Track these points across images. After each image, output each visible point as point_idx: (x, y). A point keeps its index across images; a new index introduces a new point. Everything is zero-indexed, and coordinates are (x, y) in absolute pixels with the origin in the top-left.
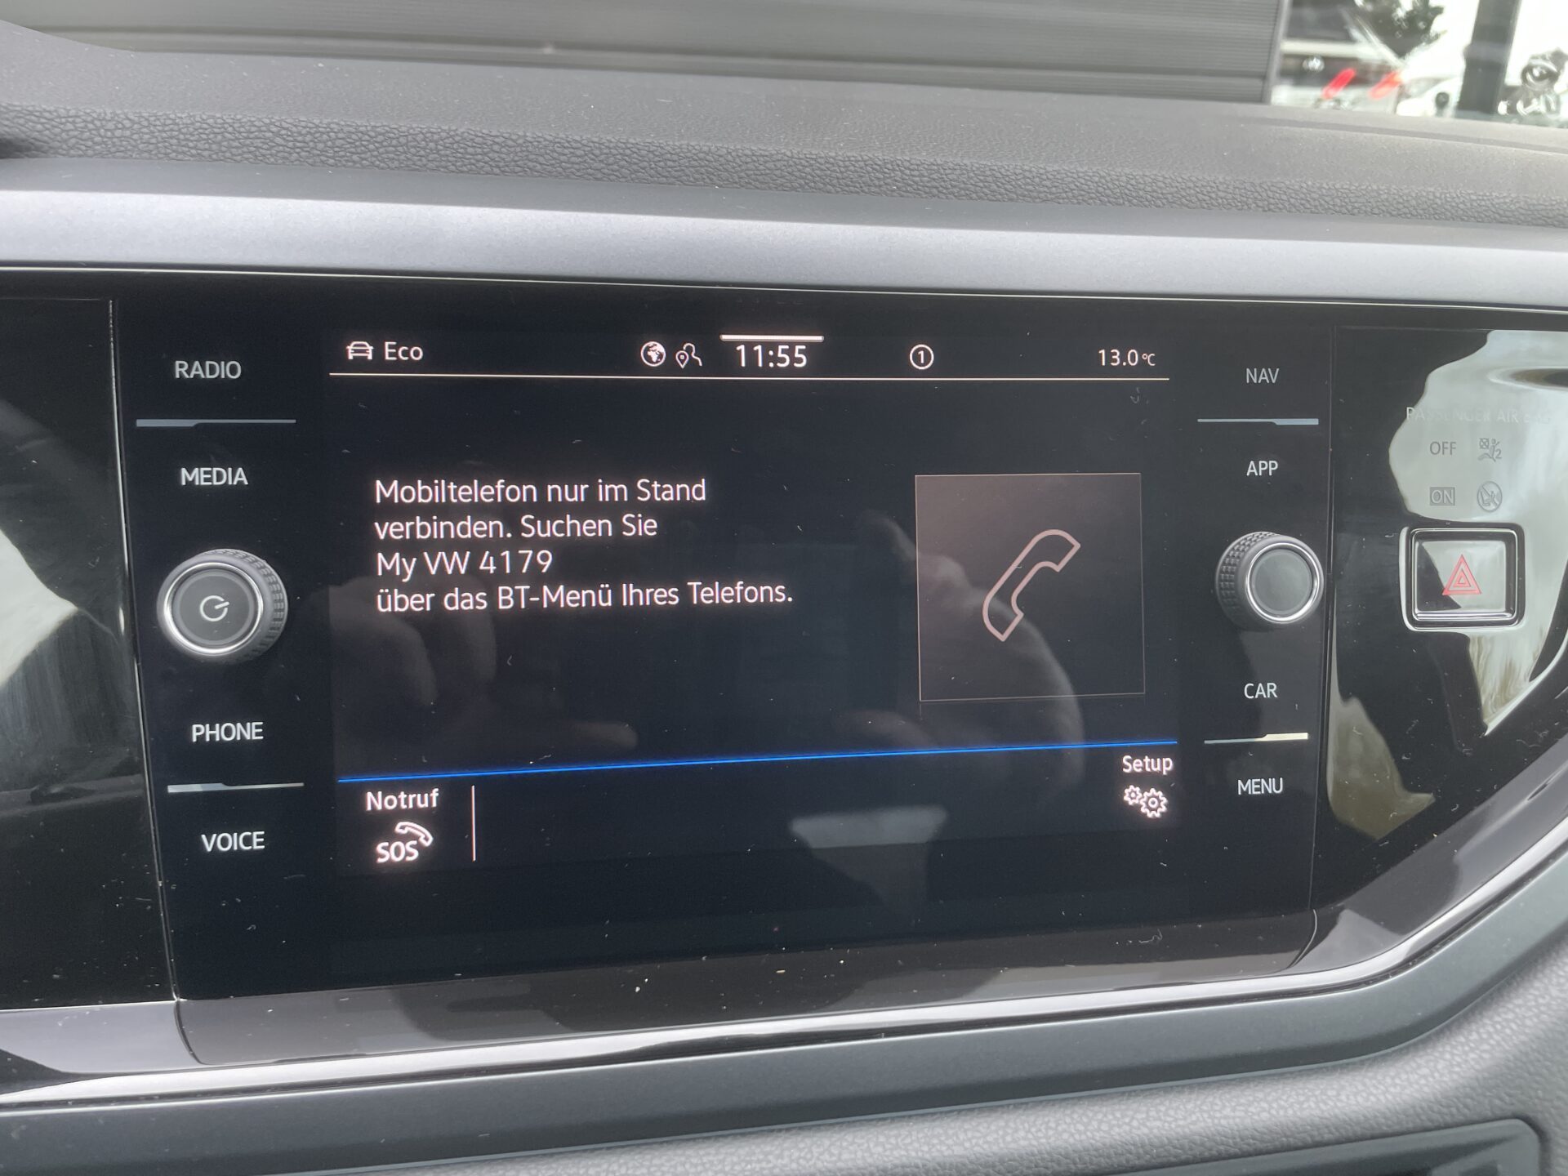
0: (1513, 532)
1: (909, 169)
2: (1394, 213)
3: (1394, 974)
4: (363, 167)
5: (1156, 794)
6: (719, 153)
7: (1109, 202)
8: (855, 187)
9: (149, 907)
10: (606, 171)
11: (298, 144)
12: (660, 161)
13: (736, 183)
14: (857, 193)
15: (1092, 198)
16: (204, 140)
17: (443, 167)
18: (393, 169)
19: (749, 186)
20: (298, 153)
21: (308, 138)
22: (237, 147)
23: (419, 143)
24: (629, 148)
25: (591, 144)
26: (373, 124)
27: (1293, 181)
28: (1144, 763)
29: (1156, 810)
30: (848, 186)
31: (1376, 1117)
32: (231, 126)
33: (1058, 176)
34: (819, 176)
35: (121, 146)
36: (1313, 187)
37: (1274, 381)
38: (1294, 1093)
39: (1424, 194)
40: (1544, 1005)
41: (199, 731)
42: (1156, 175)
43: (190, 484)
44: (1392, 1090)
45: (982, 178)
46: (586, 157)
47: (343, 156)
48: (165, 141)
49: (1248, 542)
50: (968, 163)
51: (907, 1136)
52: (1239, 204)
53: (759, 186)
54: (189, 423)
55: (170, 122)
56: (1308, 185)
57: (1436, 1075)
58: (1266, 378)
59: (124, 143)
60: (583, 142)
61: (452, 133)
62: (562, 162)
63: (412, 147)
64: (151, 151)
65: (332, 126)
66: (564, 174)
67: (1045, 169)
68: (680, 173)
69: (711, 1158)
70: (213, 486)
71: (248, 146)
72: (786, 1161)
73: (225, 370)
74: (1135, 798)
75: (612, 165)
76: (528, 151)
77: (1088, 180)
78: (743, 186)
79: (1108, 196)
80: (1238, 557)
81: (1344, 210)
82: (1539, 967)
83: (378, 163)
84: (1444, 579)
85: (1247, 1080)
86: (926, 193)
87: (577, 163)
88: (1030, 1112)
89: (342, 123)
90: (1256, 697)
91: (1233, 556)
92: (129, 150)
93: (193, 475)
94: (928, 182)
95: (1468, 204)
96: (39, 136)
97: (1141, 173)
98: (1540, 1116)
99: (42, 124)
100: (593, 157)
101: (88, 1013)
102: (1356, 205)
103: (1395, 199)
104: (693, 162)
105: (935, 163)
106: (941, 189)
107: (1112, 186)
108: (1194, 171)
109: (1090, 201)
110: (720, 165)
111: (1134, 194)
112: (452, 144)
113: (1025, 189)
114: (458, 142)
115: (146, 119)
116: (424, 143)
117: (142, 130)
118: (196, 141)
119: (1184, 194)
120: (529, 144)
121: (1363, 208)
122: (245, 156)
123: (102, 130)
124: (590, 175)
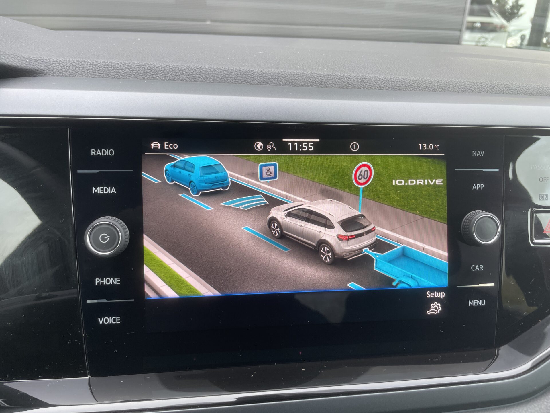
1: (350, 79)
2: (525, 93)
3: (526, 373)
4: (157, 80)
6: (282, 73)
7: (422, 90)
8: (330, 85)
9: (80, 344)
10: (242, 80)
11: (134, 72)
12: (261, 77)
13: (288, 84)
14: (331, 87)
16: (101, 70)
17: (185, 79)
18: (167, 80)
19: (293, 85)
20: (134, 75)
21: (138, 69)
22: (113, 73)
23: (176, 71)
24: (250, 72)
25: (237, 71)
26: (160, 64)
27: (488, 82)
30: (328, 85)
32: (110, 65)
33: (404, 81)
34: (318, 81)
36: (496, 84)
37: (482, 155)
39: (536, 86)
41: (98, 281)
42: (439, 80)
43: (96, 193)
45: (376, 81)
46: (235, 76)
47: (150, 76)
48: (88, 71)
49: (473, 214)
50: (371, 76)
52: (469, 90)
53: (296, 85)
54: (96, 171)
55: (89, 64)
56: (494, 83)
58: (480, 154)
59: (73, 71)
60: (234, 70)
61: (188, 67)
62: (227, 77)
63: (174, 72)
64: (83, 74)
65: (146, 65)
66: (227, 82)
67: (399, 78)
68: (268, 81)
70: (104, 194)
71: (116, 72)
73: (109, 153)
75: (244, 78)
76: (215, 73)
77: (414, 82)
78: (291, 85)
79: (421, 88)
80: (470, 220)
81: (507, 92)
83: (162, 78)
84: (544, 227)
86: (356, 87)
87: (232, 78)
89: (150, 64)
91: (468, 219)
92: (75, 74)
93: (97, 190)
94: (357, 83)
96: (43, 69)
97: (433, 79)
100: (238, 75)
102: (511, 90)
103: (525, 88)
104: (273, 77)
105: (359, 76)
106: (361, 86)
107: (423, 84)
108: (452, 79)
109: (415, 90)
110: (283, 78)
111: (431, 87)
112: (188, 71)
113: (392, 86)
114: (190, 70)
115: (81, 63)
116: (178, 71)
117: (79, 67)
118: (98, 70)
119: (449, 87)
120: (215, 71)
121: (514, 91)
122: (116, 76)
123: (65, 67)
124: (236, 82)
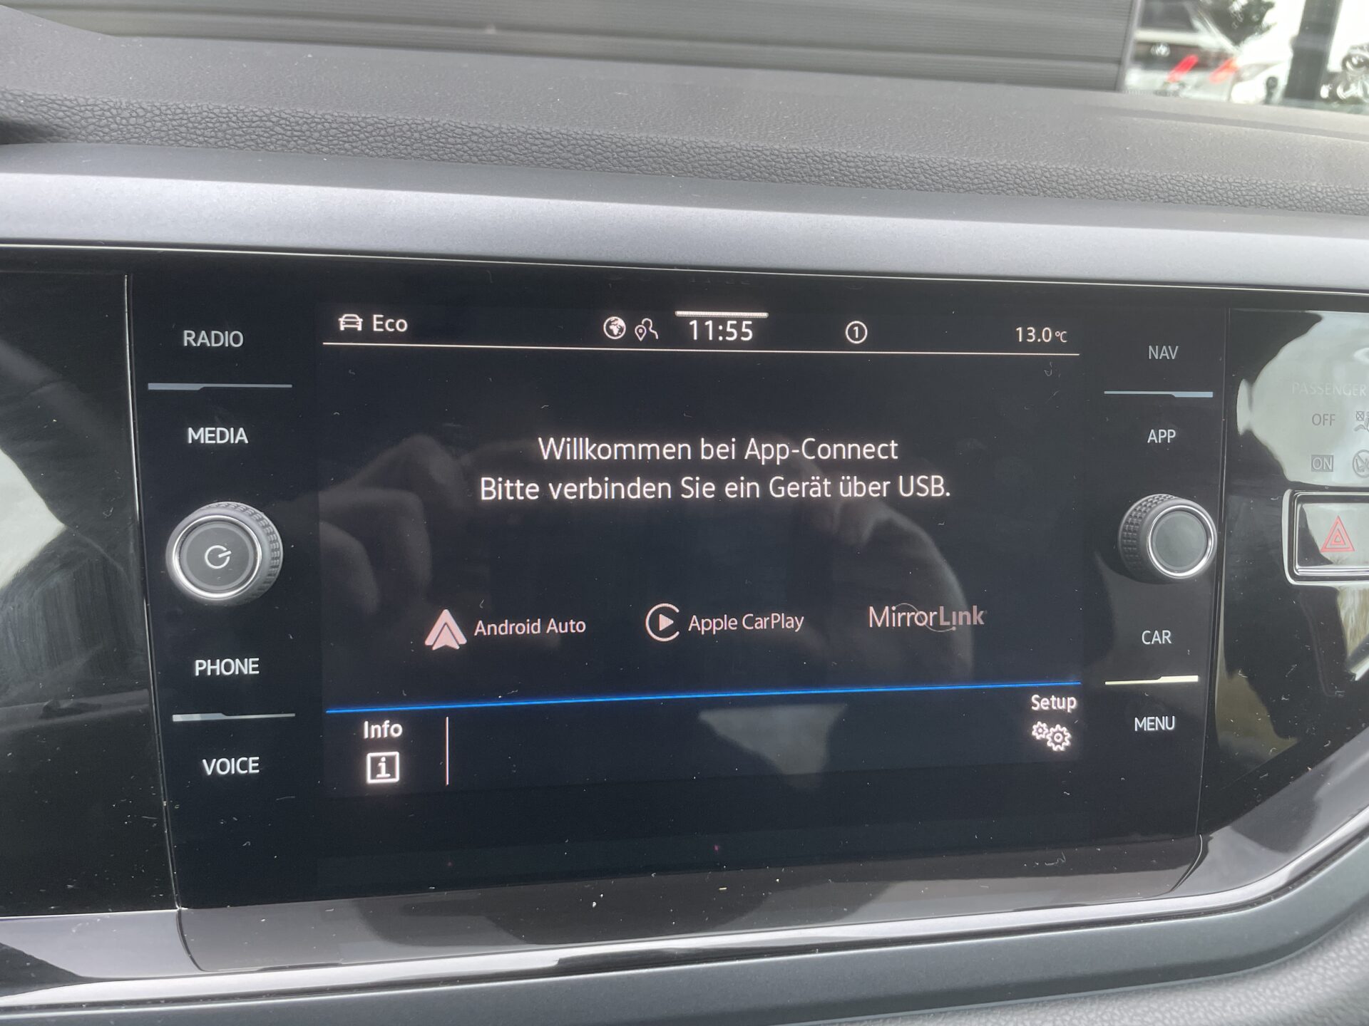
1: (846, 161)
2: (1281, 205)
3: (1276, 897)
4: (355, 155)
5: (1061, 730)
6: (675, 144)
7: (1026, 193)
8: (797, 176)
9: (155, 825)
10: (573, 160)
11: (296, 133)
12: (621, 152)
13: (690, 172)
14: (799, 182)
15: (1010, 189)
16: (210, 128)
17: (426, 156)
18: (381, 157)
19: (702, 175)
20: (295, 141)
21: (305, 127)
22: (240, 135)
23: (405, 133)
24: (594, 140)
25: (560, 136)
26: (363, 115)
27: (1191, 175)
28: (1051, 702)
29: (1060, 744)
30: (790, 175)
32: (234, 116)
33: (980, 169)
34: (764, 167)
35: (136, 133)
36: (1208, 181)
37: (1173, 358)
38: (1184, 1004)
39: (1308, 188)
41: (201, 666)
42: (1068, 168)
43: (196, 442)
44: (1271, 1001)
45: (911, 169)
46: (555, 148)
47: (337, 145)
48: (176, 129)
49: (1148, 504)
50: (899, 156)
52: (1142, 195)
53: (711, 175)
54: (196, 387)
55: (179, 111)
56: (1204, 179)
57: (1311, 987)
58: (1167, 355)
59: (137, 130)
60: (553, 134)
61: (434, 124)
62: (533, 152)
63: (399, 137)
64: (163, 138)
65: (327, 117)
66: (535, 162)
67: (968, 162)
68: (639, 163)
70: (216, 444)
71: (250, 134)
73: (229, 339)
74: (1042, 733)
75: (579, 154)
76: (503, 141)
77: (1007, 173)
78: (696, 175)
79: (1024, 187)
80: (1140, 518)
81: (1236, 202)
83: (367, 151)
85: (1143, 992)
86: (861, 183)
87: (547, 153)
88: (949, 1020)
89: (336, 114)
90: (1153, 643)
91: (1136, 517)
92: (142, 137)
93: (198, 434)
94: (863, 172)
95: (1346, 198)
96: (61, 123)
97: (1054, 166)
99: (63, 111)
100: (562, 148)
101: (99, 920)
102: (1247, 197)
103: (1281, 193)
104: (652, 153)
105: (869, 155)
106: (874, 179)
107: (1028, 179)
108: (1102, 165)
109: (1009, 192)
110: (676, 156)
111: (1048, 186)
112: (435, 134)
113: (950, 181)
114: (440, 133)
115: (158, 109)
116: (409, 133)
117: (154, 119)
118: (204, 129)
119: (1093, 186)
120: (504, 135)
121: (1254, 200)
122: (248, 143)
123: (118, 118)
124: (559, 163)
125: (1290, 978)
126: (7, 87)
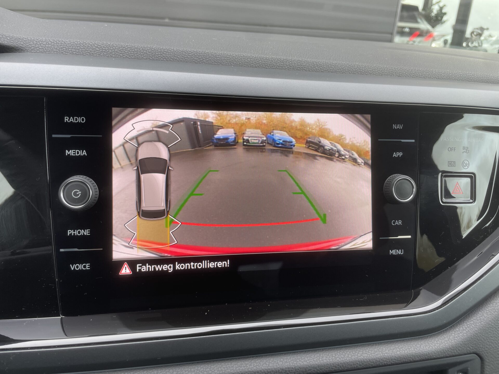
0: (473, 175)
1: (291, 62)
2: (437, 78)
3: (437, 309)
4: (124, 58)
6: (233, 55)
7: (352, 73)
8: (275, 67)
9: (53, 287)
10: (199, 61)
11: (103, 50)
12: (215, 58)
13: (238, 65)
14: (275, 69)
17: (148, 58)
18: (133, 59)
19: (242, 66)
20: (103, 53)
21: (106, 49)
22: (84, 51)
24: (205, 54)
25: (194, 52)
26: (127, 45)
27: (407, 68)
30: (272, 66)
31: (432, 353)
32: (82, 44)
33: (336, 65)
34: (264, 63)
35: (48, 50)
36: (413, 70)
37: (401, 128)
38: (407, 346)
39: (446, 72)
40: (482, 319)
41: (70, 232)
42: (366, 65)
43: (69, 155)
44: (436, 345)
45: (313, 65)
46: (192, 56)
47: (118, 54)
48: (62, 49)
49: (394, 177)
50: (309, 60)
51: (289, 359)
52: (391, 74)
53: (245, 66)
54: (69, 136)
55: (63, 42)
56: (411, 69)
57: (450, 340)
58: (399, 127)
60: (192, 51)
61: (151, 48)
62: (185, 58)
63: (139, 52)
64: (57, 51)
65: (114, 45)
66: (185, 61)
67: (332, 62)
68: (221, 62)
69: (229, 365)
70: (76, 155)
71: (88, 50)
72: (252, 366)
73: (80, 120)
75: (200, 59)
76: (175, 54)
77: (345, 66)
78: (240, 66)
79: (351, 71)
80: (390, 182)
81: (422, 77)
82: (481, 308)
83: (128, 57)
85: (393, 342)
86: (296, 69)
87: (190, 58)
88: (327, 352)
89: (117, 44)
90: (395, 224)
92: (50, 51)
93: (70, 152)
94: (297, 66)
95: (459, 76)
96: (22, 46)
97: (361, 64)
98: (481, 353)
99: (23, 42)
100: (195, 56)
101: (33, 320)
102: (426, 75)
103: (437, 74)
104: (225, 59)
105: (299, 60)
106: (301, 68)
107: (352, 68)
108: (377, 64)
109: (346, 73)
110: (234, 59)
111: (359, 71)
112: (151, 51)
113: (326, 69)
114: (153, 51)
115: (56, 42)
116: (142, 51)
117: (55, 45)
118: (72, 49)
119: (374, 71)
120: (175, 52)
121: (428, 76)
122: (87, 54)
123: (42, 45)
124: (193, 61)
125: (443, 337)
126: (4, 34)
